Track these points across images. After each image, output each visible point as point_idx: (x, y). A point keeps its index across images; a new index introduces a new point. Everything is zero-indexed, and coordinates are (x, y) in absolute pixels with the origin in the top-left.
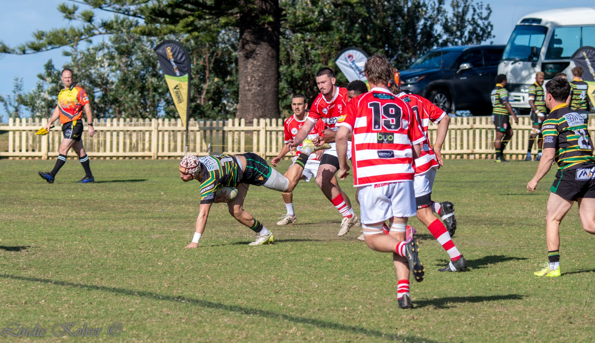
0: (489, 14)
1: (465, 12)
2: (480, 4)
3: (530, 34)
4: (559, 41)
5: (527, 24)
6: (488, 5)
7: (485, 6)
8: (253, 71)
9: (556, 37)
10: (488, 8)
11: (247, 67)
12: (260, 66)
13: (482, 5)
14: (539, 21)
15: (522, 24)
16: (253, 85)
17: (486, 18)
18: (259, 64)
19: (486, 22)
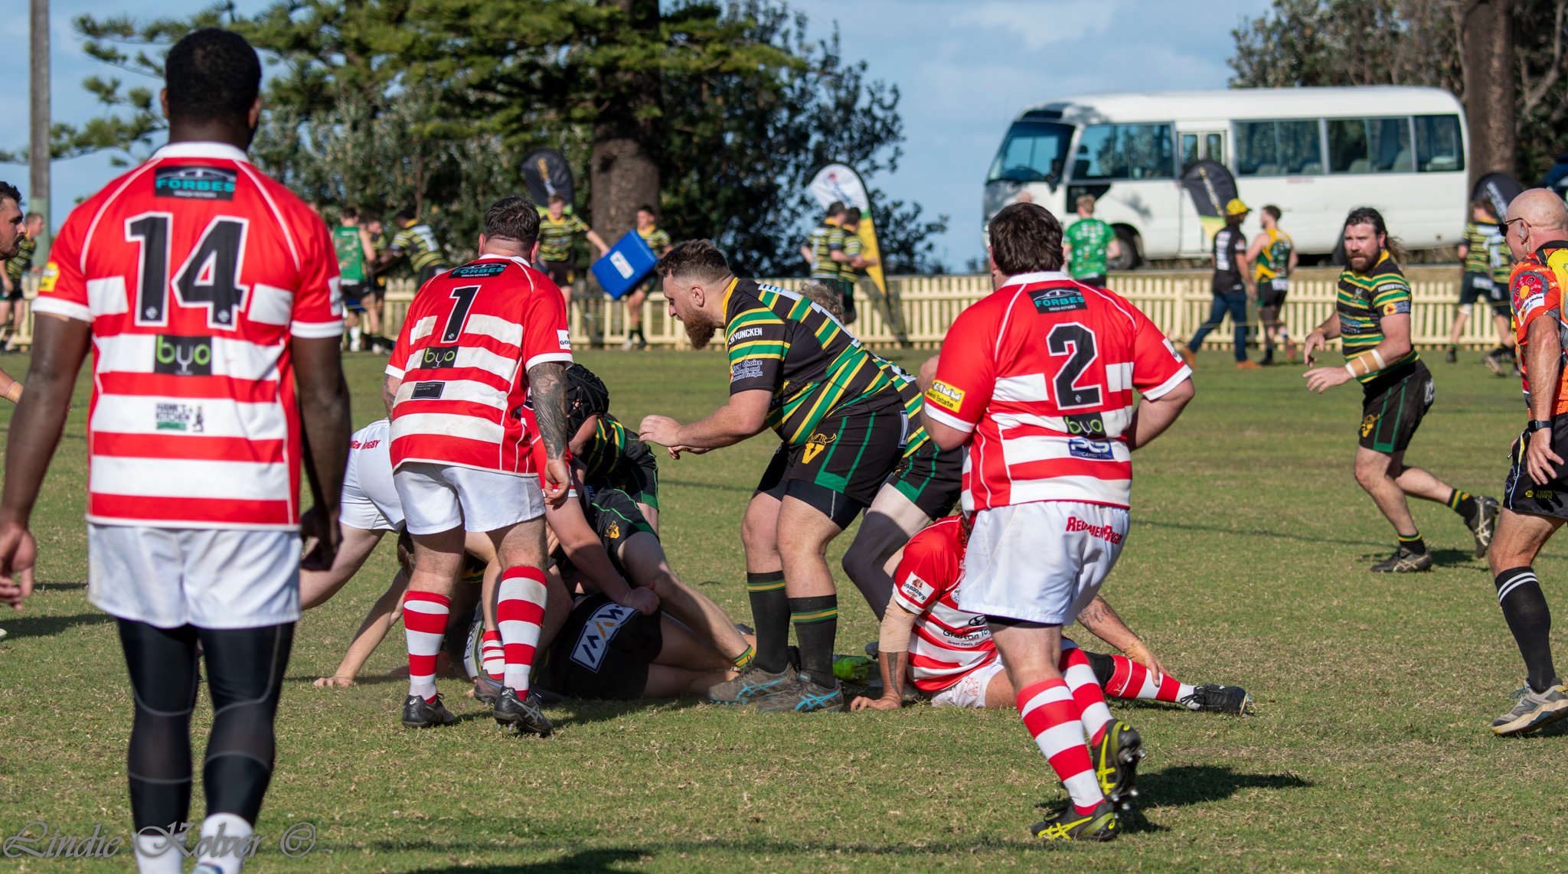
0: (896, 101)
1: (854, 95)
2: (881, 83)
6: (894, 85)
7: (889, 86)
8: (621, 199)
10: (895, 91)
11: (608, 193)
12: (631, 190)
13: (883, 86)
14: (1057, 113)
16: (618, 223)
17: (891, 107)
18: (630, 186)
19: (890, 114)
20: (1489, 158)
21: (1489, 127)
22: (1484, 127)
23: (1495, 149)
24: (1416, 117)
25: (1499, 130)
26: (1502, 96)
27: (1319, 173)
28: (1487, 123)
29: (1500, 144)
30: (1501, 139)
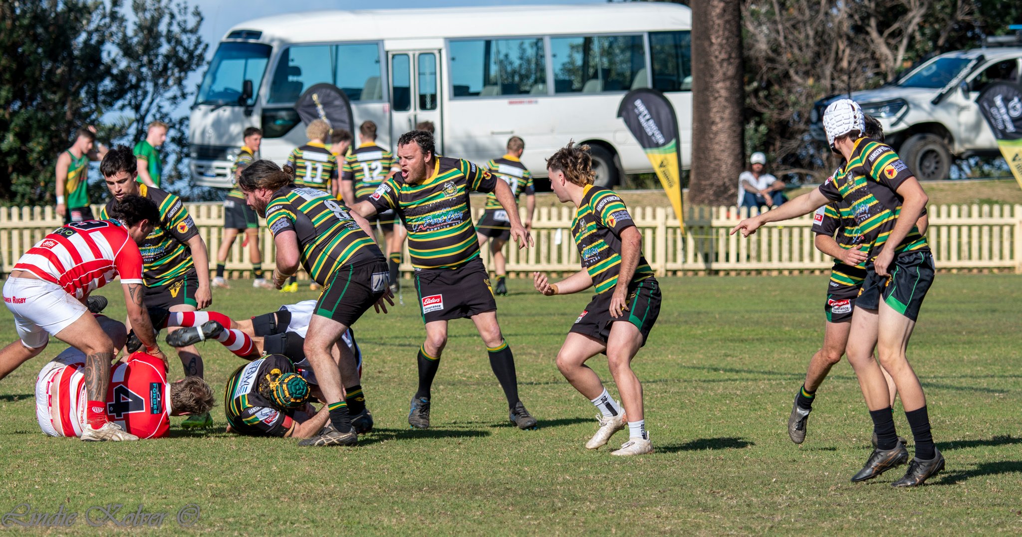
0: (199, 23)
1: (155, 21)
2: (182, 6)
3: (247, 58)
4: (297, 71)
5: (239, 40)
6: (197, 7)
7: (191, 9)
9: (291, 64)
10: (197, 13)
13: (186, 8)
14: (257, 34)
15: (231, 40)
17: (194, 31)
19: (194, 38)
20: (712, 76)
21: (712, 44)
22: (706, 44)
23: (718, 67)
24: (651, 34)
25: (721, 45)
26: (724, 10)
27: (544, 94)
28: (709, 39)
29: (723, 60)
30: (723, 56)
